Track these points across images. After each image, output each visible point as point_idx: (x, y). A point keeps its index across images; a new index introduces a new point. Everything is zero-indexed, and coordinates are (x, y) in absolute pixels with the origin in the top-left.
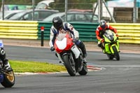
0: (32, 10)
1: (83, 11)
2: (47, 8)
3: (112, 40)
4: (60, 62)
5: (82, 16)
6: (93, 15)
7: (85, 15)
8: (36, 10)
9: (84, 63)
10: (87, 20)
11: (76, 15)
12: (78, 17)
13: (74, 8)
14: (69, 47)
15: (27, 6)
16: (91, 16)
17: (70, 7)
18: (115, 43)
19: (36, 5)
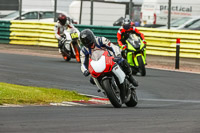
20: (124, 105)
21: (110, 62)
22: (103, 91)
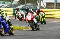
0: (11, 4)
1: (33, 4)
2: (17, 3)
3: (43, 16)
4: (29, 25)
5: (32, 6)
6: (37, 6)
7: (33, 5)
8: (13, 3)
9: (38, 25)
10: (35, 8)
11: (30, 6)
12: (31, 6)
13: (29, 3)
14: (32, 19)
15: (9, 2)
16: (36, 6)
17: (27, 2)
18: (44, 17)
19: (13, 1)
20: (36, 30)
21: (33, 17)
22: (30, 25)
